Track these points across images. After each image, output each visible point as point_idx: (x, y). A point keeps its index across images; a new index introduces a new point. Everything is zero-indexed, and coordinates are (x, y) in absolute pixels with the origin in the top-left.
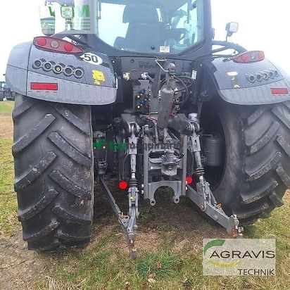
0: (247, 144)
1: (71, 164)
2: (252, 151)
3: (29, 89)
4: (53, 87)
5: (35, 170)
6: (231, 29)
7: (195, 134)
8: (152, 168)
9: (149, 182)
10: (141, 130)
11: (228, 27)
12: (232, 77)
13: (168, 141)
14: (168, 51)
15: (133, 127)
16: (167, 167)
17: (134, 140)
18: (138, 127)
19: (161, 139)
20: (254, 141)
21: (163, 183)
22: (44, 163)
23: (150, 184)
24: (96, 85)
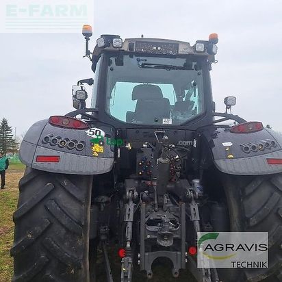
0: (247, 216)
1: (63, 231)
2: (251, 224)
3: (34, 161)
4: (55, 159)
5: (29, 236)
6: (229, 103)
7: (193, 202)
8: (149, 236)
9: (146, 252)
10: (139, 197)
11: (226, 100)
12: (226, 147)
13: (169, 207)
14: (170, 123)
15: (130, 194)
16: (162, 237)
17: (131, 207)
18: (136, 194)
19: (161, 206)
20: (253, 213)
21: (162, 254)
22: (38, 229)
23: (147, 254)
24: (95, 156)
